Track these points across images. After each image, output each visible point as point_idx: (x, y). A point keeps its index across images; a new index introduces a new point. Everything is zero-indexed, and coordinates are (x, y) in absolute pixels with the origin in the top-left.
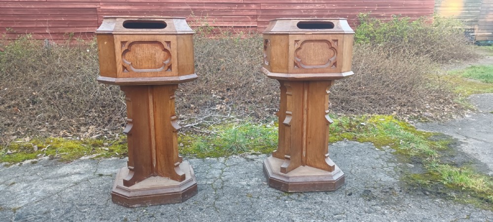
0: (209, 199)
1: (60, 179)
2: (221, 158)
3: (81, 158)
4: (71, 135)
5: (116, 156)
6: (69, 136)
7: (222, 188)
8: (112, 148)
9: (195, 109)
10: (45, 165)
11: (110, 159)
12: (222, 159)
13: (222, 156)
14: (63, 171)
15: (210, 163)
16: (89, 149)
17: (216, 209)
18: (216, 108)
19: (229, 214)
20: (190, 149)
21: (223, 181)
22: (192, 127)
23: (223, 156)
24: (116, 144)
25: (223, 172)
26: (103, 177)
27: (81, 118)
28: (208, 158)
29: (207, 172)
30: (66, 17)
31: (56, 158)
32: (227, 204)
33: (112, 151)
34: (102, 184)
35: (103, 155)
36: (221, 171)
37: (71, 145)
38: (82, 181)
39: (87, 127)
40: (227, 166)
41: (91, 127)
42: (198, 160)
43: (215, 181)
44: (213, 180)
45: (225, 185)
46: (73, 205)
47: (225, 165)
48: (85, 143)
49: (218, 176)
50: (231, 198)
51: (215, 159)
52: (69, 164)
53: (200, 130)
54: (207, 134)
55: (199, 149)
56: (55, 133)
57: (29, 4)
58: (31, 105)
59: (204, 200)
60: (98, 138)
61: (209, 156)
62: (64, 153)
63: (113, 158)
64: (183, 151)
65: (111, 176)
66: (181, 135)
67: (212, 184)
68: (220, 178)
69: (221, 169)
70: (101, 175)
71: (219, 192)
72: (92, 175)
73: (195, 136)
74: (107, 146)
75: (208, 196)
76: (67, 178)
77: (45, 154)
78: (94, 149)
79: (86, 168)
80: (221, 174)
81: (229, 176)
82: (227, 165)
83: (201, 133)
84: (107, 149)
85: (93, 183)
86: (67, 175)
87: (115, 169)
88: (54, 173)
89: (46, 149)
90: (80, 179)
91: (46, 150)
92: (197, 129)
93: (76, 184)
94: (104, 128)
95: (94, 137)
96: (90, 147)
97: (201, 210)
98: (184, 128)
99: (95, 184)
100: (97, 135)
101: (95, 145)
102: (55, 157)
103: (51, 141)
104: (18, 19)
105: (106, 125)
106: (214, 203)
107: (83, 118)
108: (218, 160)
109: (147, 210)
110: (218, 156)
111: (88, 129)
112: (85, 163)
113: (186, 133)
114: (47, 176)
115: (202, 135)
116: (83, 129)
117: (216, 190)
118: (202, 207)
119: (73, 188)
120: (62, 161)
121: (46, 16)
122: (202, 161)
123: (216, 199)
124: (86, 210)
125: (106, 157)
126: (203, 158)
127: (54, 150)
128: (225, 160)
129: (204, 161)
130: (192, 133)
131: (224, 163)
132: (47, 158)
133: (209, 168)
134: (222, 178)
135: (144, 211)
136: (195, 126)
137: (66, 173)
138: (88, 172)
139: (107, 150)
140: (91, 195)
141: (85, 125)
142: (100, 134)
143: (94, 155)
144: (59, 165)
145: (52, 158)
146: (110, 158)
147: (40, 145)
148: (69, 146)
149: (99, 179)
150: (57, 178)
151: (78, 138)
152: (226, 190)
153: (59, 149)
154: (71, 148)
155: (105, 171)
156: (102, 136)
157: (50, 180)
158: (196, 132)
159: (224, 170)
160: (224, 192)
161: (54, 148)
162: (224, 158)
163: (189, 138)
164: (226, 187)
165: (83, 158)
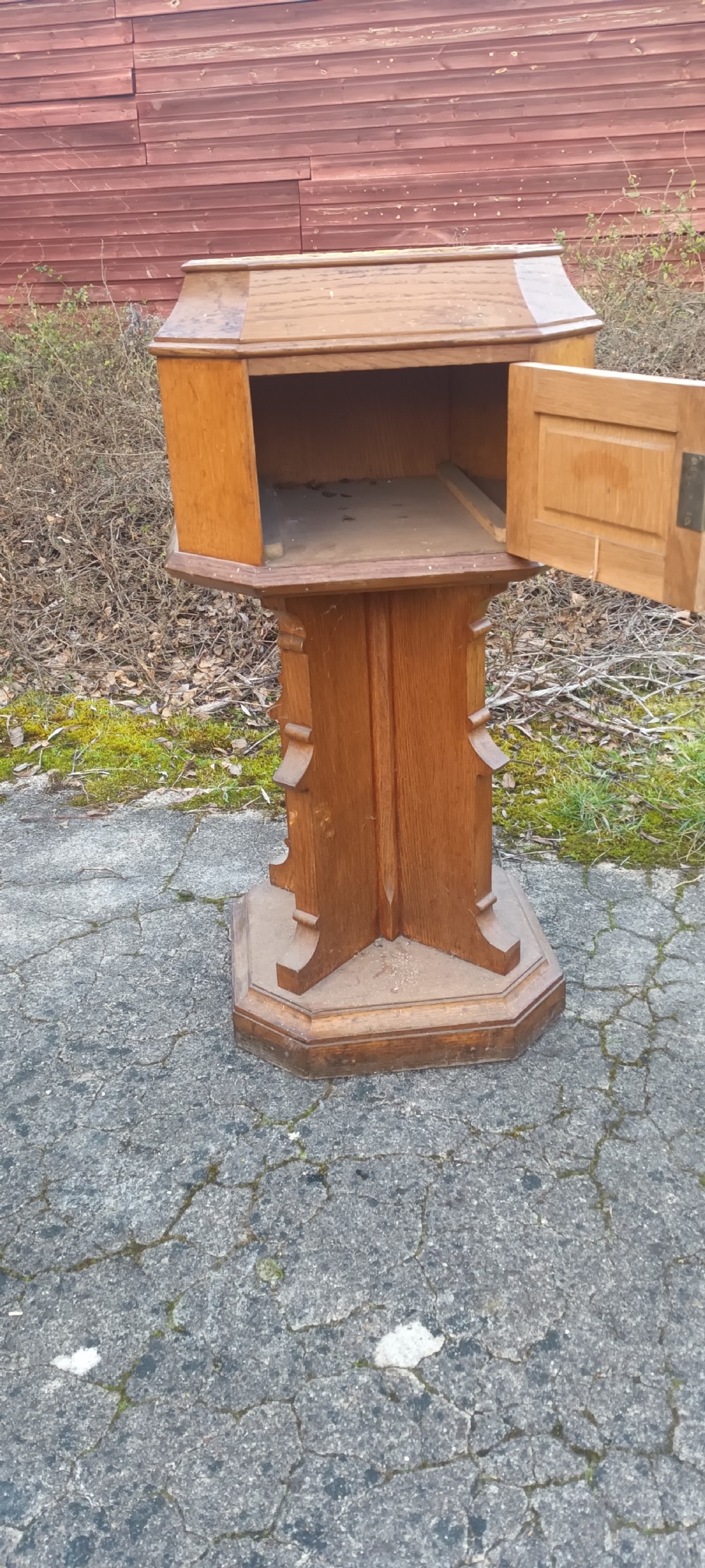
0: (576, 1122)
1: (50, 893)
2: (662, 871)
3: (145, 799)
4: (137, 692)
5: (259, 805)
6: (130, 697)
7: (645, 1059)
8: (254, 768)
9: (587, 612)
10: (26, 816)
11: (237, 817)
12: (667, 881)
13: (671, 864)
14: (72, 854)
15: (614, 898)
16: (177, 762)
17: (602, 1195)
18: (675, 616)
19: (656, 1250)
20: (540, 806)
21: (654, 1015)
22: (563, 698)
23: (675, 866)
24: (269, 752)
25: (661, 957)
26: (192, 908)
27: (182, 623)
28: (607, 867)
29: (590, 947)
30: (206, 219)
31: (68, 787)
32: (656, 1176)
33: (252, 780)
34: (179, 944)
35: (216, 796)
36: (652, 950)
37: (125, 734)
38: (118, 914)
39: (194, 660)
40: (684, 927)
41: (203, 664)
42: (563, 869)
43: (617, 1009)
44: (608, 1000)
45: (660, 1042)
46: (52, 1040)
47: (677, 916)
48: (169, 733)
49: (634, 978)
50: (682, 1132)
51: (637, 876)
52: (99, 822)
53: (596, 713)
54: (622, 741)
55: (573, 817)
56: (93, 676)
57: (98, 178)
58: (42, 560)
59: (553, 1120)
60: (218, 716)
61: (610, 858)
62: (96, 770)
63: (250, 813)
64: (511, 814)
65: (220, 904)
66: (512, 736)
67: (601, 1025)
68: (644, 996)
69: (657, 941)
70: (187, 897)
71: (628, 1084)
72: (155, 891)
73: (568, 746)
74: (241, 756)
75: (573, 1099)
76: (72, 892)
77: (36, 767)
78: (192, 766)
79: (146, 853)
80: (651, 971)
81: (687, 989)
82: (687, 919)
83: (596, 729)
84: (236, 770)
85: (149, 935)
86: (75, 878)
87: (244, 870)
88: (42, 857)
89: (45, 744)
90: (113, 904)
91: (48, 750)
92: (577, 706)
93: (95, 926)
94: (246, 670)
95: (205, 709)
96: (183, 753)
97: (532, 1181)
98: (529, 700)
99: (152, 942)
100: (218, 703)
101: (201, 748)
102: (64, 783)
103: (71, 713)
104: (68, 233)
105: (258, 657)
106: (597, 1152)
107: (189, 623)
108: (649, 883)
109: (306, 1131)
110: (649, 861)
111: (195, 669)
112: (149, 826)
113: (534, 724)
114: (17, 870)
115: (596, 743)
116: (179, 666)
117: (615, 1064)
118: (539, 1169)
119: (78, 946)
120: (82, 804)
121: (145, 219)
122: (579, 882)
123: (611, 1129)
124: (87, 1077)
125: (225, 808)
126: (586, 861)
127: (70, 752)
128: (680, 891)
129: (586, 877)
130: (560, 728)
131: (672, 908)
132: (41, 781)
133: (605, 925)
134: (655, 993)
135: (293, 1136)
136: (574, 692)
137: (78, 867)
138: (146, 870)
139: (233, 776)
140: (127, 996)
141: (188, 650)
142: (227, 699)
143: (191, 792)
144: (65, 824)
145: (56, 785)
146: (241, 811)
147: (33, 727)
148: (116, 743)
149: (177, 917)
150: (43, 885)
151: (154, 707)
152: (666, 1073)
153: (88, 748)
154: (122, 751)
155: (205, 880)
156: (231, 705)
157: (19, 893)
158: (576, 721)
159: (668, 949)
160: (650, 1089)
161: (72, 744)
162: (675, 875)
163: (545, 753)
164: (664, 1059)
165: (151, 799)
